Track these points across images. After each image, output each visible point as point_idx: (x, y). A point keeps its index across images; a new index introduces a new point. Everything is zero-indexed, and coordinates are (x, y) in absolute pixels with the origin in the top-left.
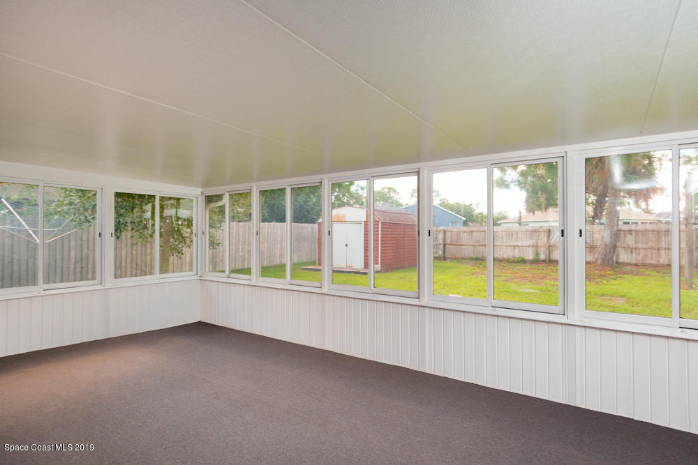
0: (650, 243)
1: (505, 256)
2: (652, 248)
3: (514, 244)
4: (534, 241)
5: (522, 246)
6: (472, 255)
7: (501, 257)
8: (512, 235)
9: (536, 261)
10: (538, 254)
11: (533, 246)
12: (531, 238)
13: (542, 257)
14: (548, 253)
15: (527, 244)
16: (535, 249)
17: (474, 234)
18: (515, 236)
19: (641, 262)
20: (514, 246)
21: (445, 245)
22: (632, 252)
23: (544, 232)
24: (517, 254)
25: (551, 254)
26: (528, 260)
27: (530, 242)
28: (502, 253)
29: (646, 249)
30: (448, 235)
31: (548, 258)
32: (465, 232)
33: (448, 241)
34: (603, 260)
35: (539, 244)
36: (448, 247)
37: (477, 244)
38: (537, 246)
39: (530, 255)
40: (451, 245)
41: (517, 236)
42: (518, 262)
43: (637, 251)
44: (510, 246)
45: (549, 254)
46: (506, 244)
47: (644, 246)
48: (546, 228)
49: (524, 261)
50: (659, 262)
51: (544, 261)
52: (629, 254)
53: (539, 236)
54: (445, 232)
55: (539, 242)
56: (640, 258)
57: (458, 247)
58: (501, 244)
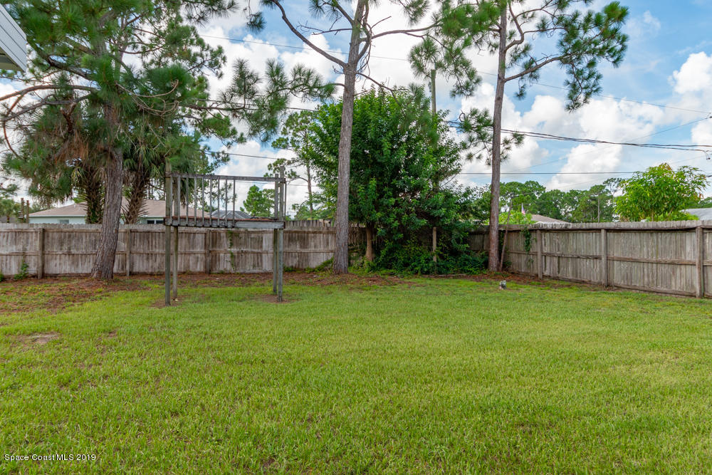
4: (20, 247)
9: (23, 278)
10: (25, 266)
11: (17, 254)
12: (15, 242)
13: (33, 269)
14: (40, 265)
15: (7, 253)
16: (21, 258)
22: (148, 259)
23: (36, 232)
25: (46, 265)
26: (9, 277)
27: (13, 249)
34: (100, 273)
35: (28, 251)
38: (24, 255)
39: (12, 269)
43: (154, 258)
45: (43, 266)
48: (40, 227)
51: (35, 276)
52: (145, 261)
53: (28, 238)
55: (28, 248)
56: (156, 265)
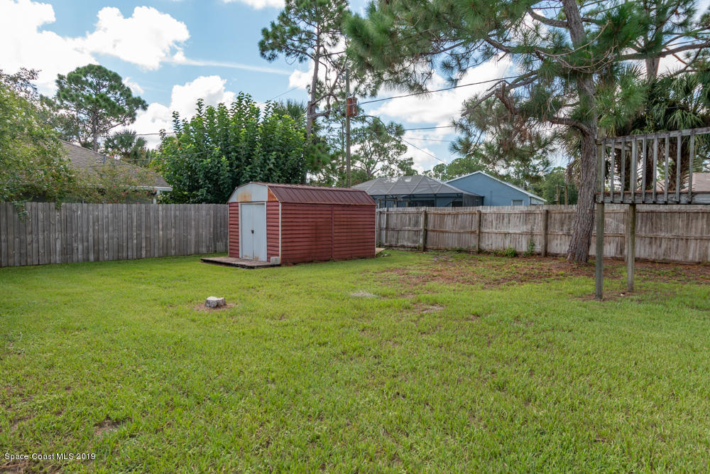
0: (676, 231)
1: (494, 247)
2: (679, 238)
3: (506, 231)
4: (529, 227)
5: (515, 234)
6: (456, 246)
7: (490, 248)
9: (531, 255)
10: (532, 244)
11: (526, 233)
12: (526, 222)
13: (538, 248)
14: (544, 244)
15: (519, 232)
16: (530, 237)
17: (460, 216)
18: (506, 220)
19: (662, 258)
20: (505, 234)
21: (426, 231)
22: (651, 243)
24: (508, 244)
25: (548, 245)
26: (521, 253)
27: (524, 229)
28: (490, 243)
29: (670, 239)
30: (431, 218)
31: (544, 249)
32: (449, 214)
33: (430, 227)
34: (573, 255)
35: (534, 232)
36: (430, 234)
37: (462, 231)
39: (523, 247)
40: (434, 231)
41: (509, 220)
42: (507, 254)
43: (658, 242)
44: (500, 233)
45: (546, 245)
46: (496, 231)
47: (669, 235)
49: (516, 255)
50: (686, 257)
52: (647, 246)
53: (535, 219)
54: (426, 215)
56: (661, 251)
57: (441, 234)
58: (490, 231)
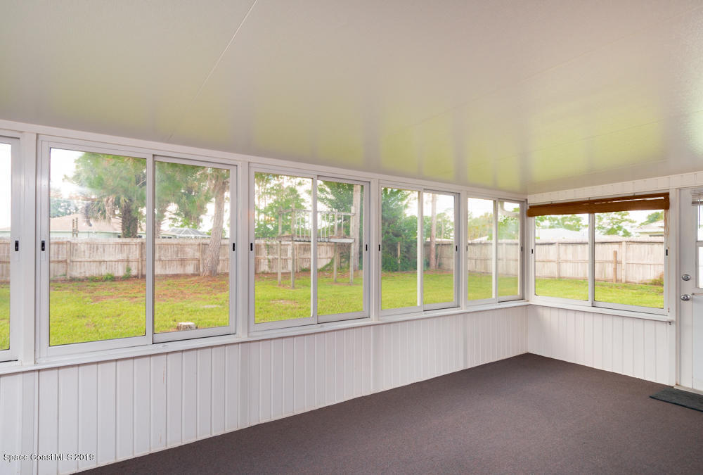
1: (87, 275)
3: (100, 259)
4: (125, 255)
5: (110, 261)
7: (83, 275)
8: (97, 249)
9: (127, 278)
10: (129, 270)
11: (123, 261)
12: (121, 251)
13: (134, 272)
14: (140, 268)
15: (115, 259)
16: (126, 264)
18: (101, 250)
20: (100, 262)
23: (136, 245)
24: (104, 271)
25: (144, 268)
26: (118, 277)
27: (120, 257)
28: (82, 271)
31: (140, 272)
35: (130, 259)
38: (128, 261)
39: (120, 272)
41: (104, 250)
42: (106, 279)
44: (94, 261)
45: (142, 269)
46: (89, 260)
49: (113, 279)
51: (135, 277)
53: (130, 249)
55: (130, 256)
58: (83, 259)
